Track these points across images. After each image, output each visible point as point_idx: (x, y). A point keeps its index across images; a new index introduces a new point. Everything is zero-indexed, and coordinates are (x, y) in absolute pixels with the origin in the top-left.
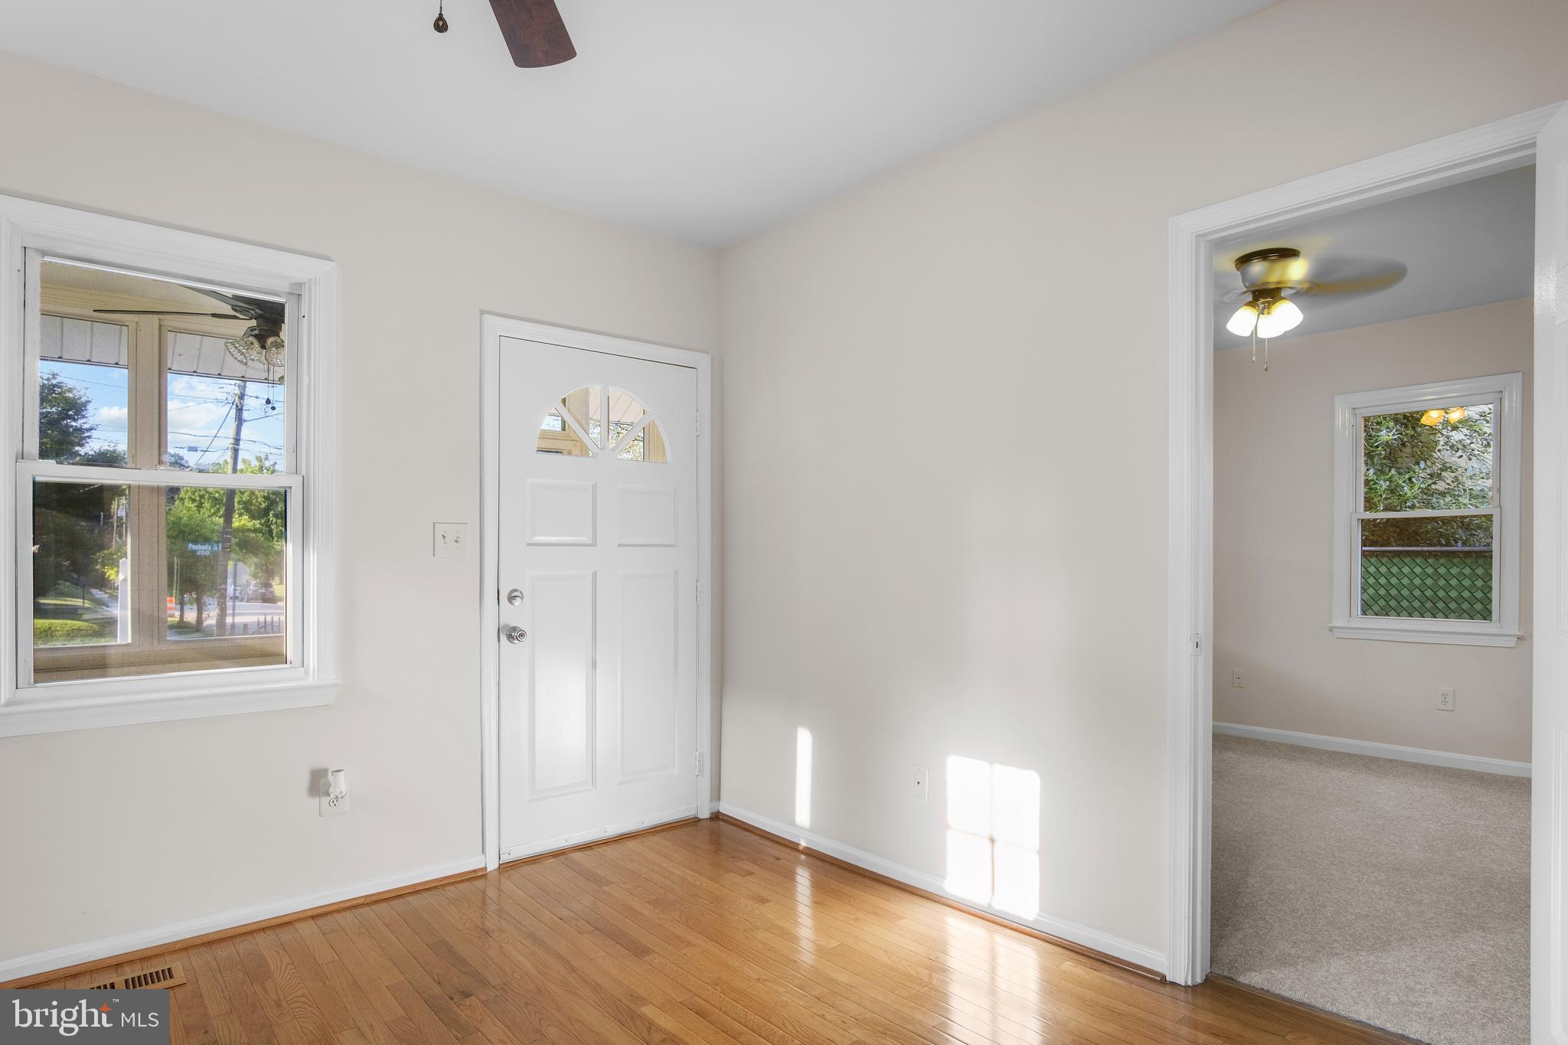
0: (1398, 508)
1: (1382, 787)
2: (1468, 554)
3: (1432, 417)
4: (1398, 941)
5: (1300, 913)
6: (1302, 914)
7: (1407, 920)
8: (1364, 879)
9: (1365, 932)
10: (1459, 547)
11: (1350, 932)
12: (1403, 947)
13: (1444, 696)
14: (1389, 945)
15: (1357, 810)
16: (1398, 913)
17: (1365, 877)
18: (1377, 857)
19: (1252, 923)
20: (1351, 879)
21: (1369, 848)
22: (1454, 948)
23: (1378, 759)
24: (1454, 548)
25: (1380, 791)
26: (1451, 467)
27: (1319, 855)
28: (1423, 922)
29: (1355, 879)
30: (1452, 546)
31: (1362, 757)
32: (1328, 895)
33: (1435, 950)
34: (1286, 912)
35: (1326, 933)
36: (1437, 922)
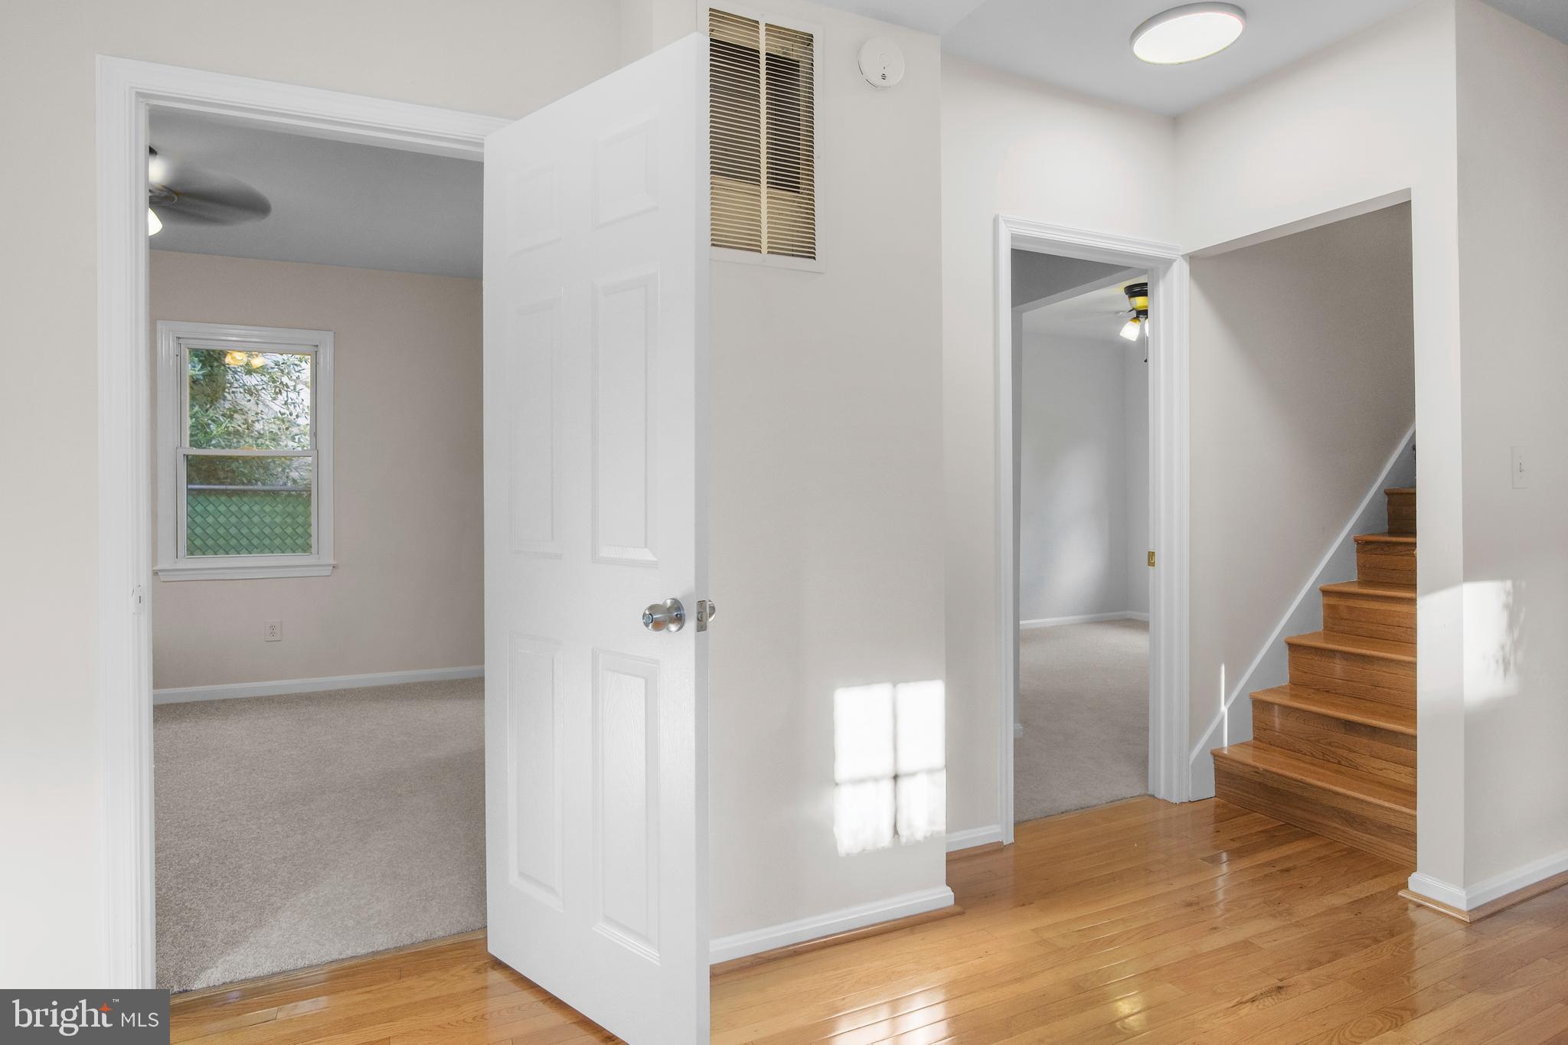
0: (204, 445)
1: (230, 729)
2: (268, 493)
3: (235, 359)
4: (324, 869)
5: (220, 884)
6: (223, 884)
7: (321, 846)
8: (261, 823)
9: (291, 874)
10: (259, 486)
11: (278, 881)
12: (331, 872)
13: (273, 627)
14: (319, 876)
15: (218, 758)
16: (309, 844)
17: (262, 821)
18: (262, 798)
19: (174, 918)
20: (250, 828)
21: (250, 792)
22: (369, 854)
23: (211, 702)
24: (256, 487)
25: (230, 733)
26: (241, 410)
27: (205, 816)
28: (334, 842)
29: (254, 827)
30: (252, 485)
31: (194, 704)
32: (237, 853)
33: (356, 863)
34: (205, 890)
35: (257, 892)
36: (344, 838)
